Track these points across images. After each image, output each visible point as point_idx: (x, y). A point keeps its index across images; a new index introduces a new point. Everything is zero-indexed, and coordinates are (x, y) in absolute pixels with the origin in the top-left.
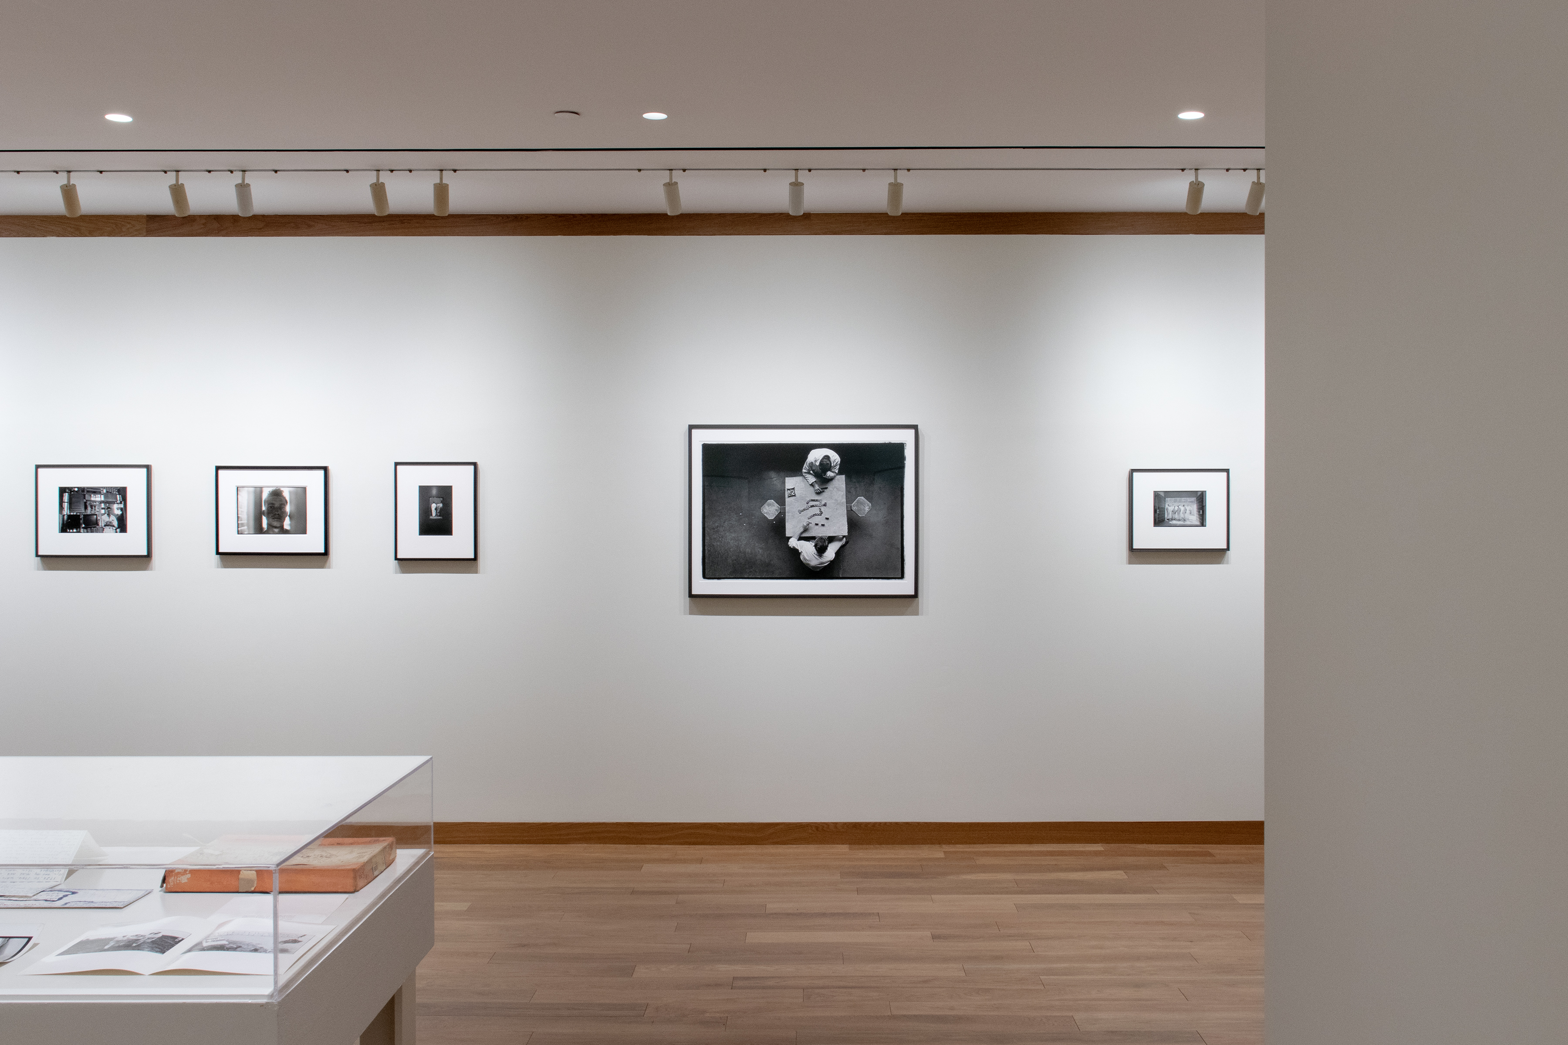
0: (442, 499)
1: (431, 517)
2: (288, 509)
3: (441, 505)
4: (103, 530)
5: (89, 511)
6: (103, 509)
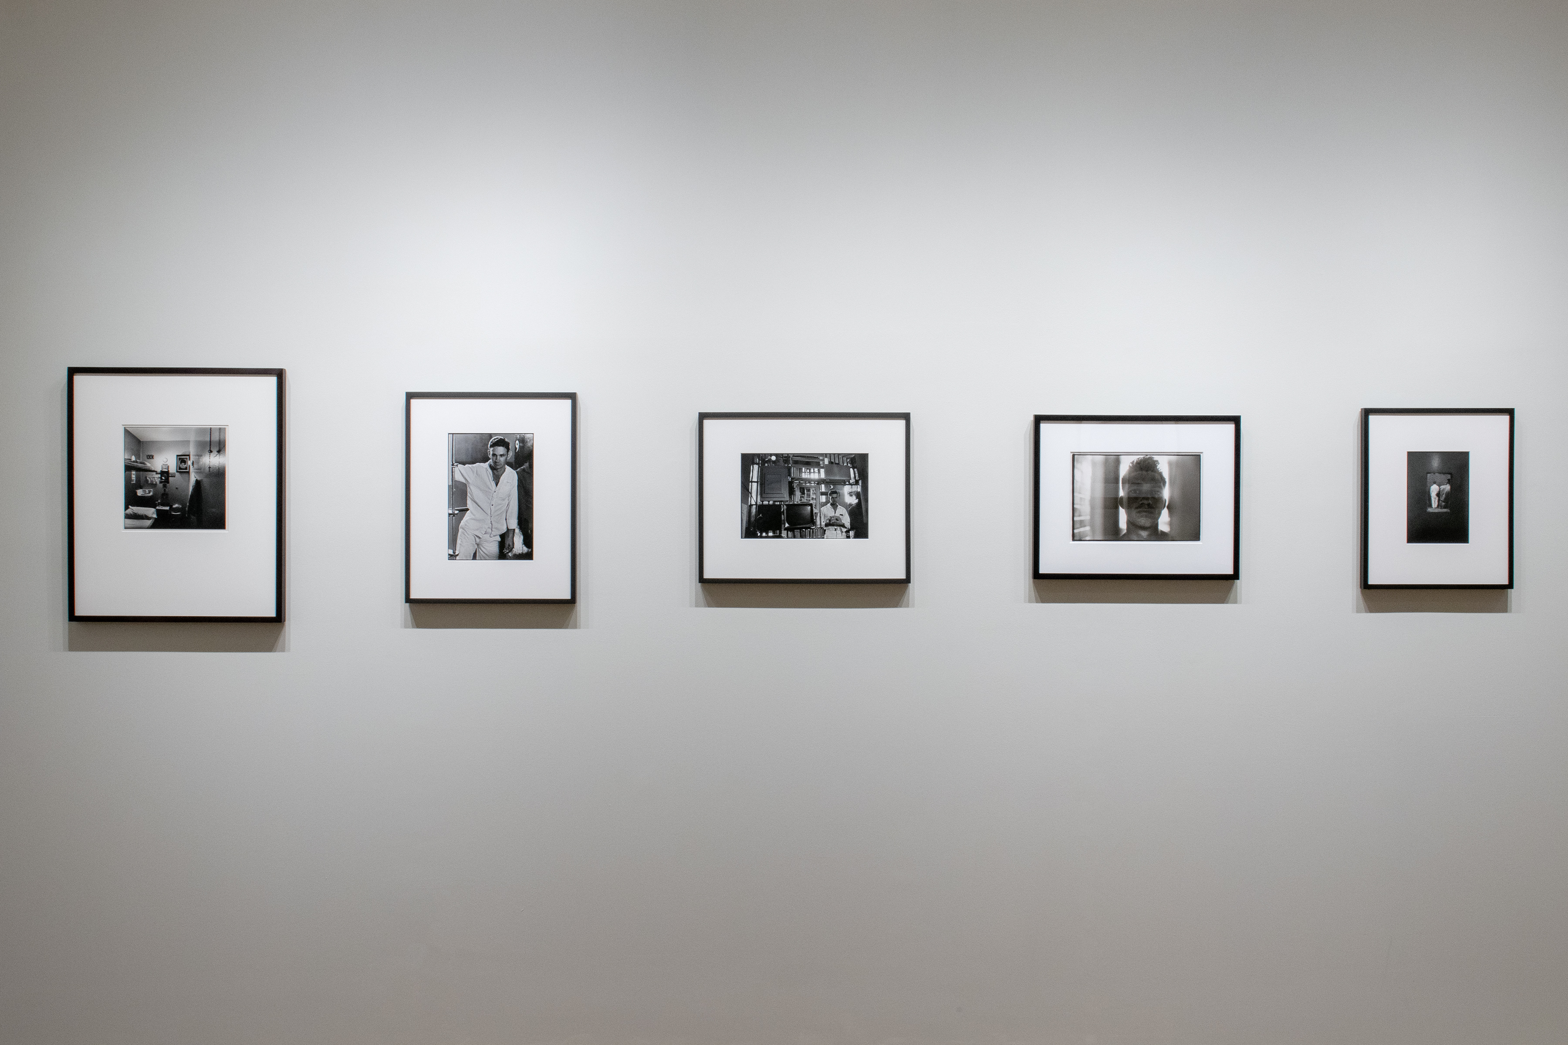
0: (1449, 477)
1: (1430, 510)
2: (1166, 494)
3: (1447, 488)
4: (823, 534)
5: (797, 498)
6: (822, 494)
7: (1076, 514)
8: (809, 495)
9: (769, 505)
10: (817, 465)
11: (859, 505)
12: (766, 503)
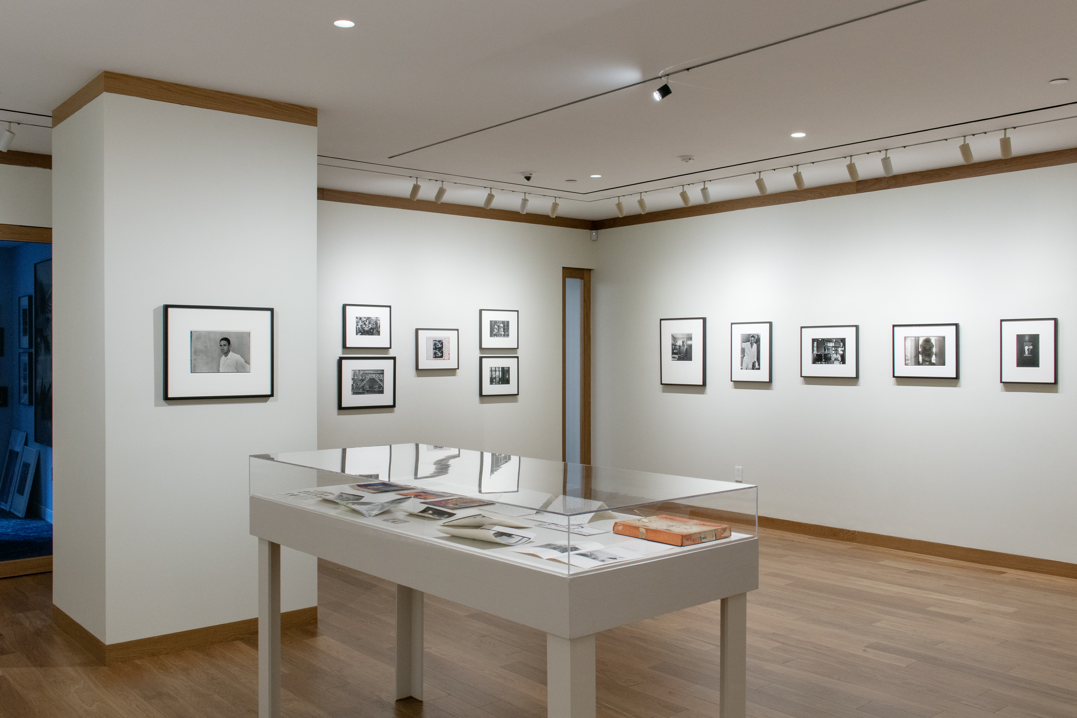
0: (1032, 343)
1: (1025, 355)
2: (934, 350)
3: (1031, 347)
4: (833, 363)
5: (826, 352)
6: (833, 350)
7: (906, 357)
8: (829, 351)
9: (819, 354)
10: (832, 342)
11: (843, 354)
12: (818, 353)
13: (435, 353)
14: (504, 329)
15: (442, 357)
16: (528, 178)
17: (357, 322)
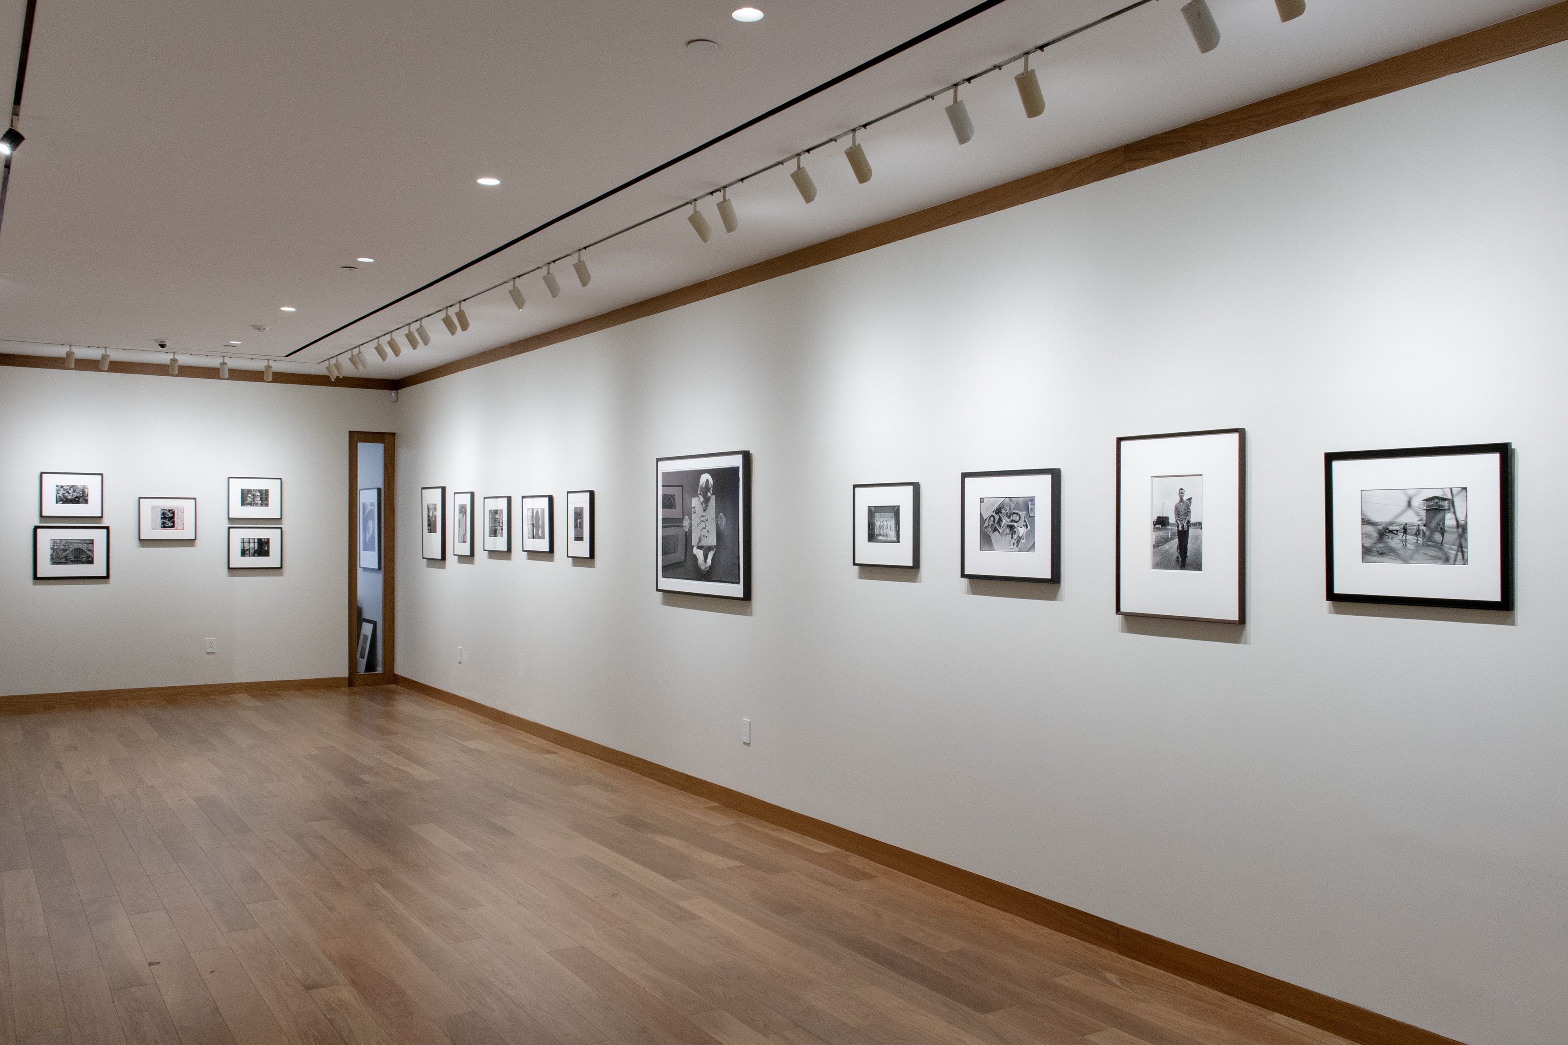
13: (163, 523)
14: (261, 499)
15: (173, 526)
16: (163, 346)
17: (58, 491)
